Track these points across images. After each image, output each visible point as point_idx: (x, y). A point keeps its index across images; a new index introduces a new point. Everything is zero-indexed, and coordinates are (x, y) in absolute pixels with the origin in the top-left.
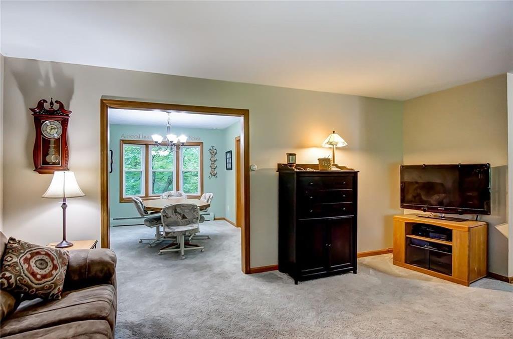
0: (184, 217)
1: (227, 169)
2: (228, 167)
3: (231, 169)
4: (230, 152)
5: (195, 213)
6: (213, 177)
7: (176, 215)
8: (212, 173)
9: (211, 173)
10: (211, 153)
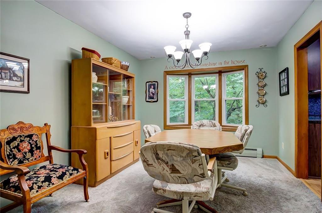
0: (174, 170)
1: (281, 95)
2: (282, 92)
3: (288, 93)
4: (286, 70)
5: (196, 166)
6: (261, 106)
7: (159, 162)
8: (261, 101)
9: (258, 101)
10: (258, 77)
